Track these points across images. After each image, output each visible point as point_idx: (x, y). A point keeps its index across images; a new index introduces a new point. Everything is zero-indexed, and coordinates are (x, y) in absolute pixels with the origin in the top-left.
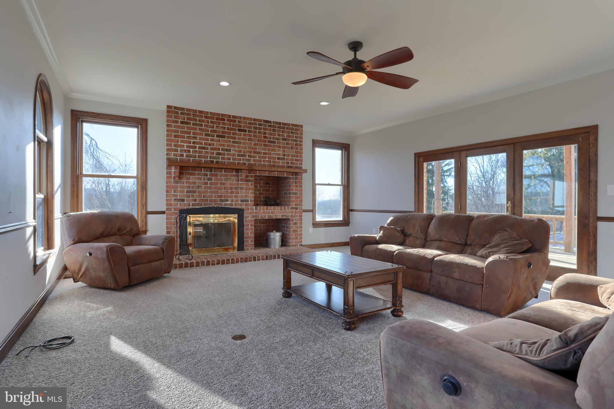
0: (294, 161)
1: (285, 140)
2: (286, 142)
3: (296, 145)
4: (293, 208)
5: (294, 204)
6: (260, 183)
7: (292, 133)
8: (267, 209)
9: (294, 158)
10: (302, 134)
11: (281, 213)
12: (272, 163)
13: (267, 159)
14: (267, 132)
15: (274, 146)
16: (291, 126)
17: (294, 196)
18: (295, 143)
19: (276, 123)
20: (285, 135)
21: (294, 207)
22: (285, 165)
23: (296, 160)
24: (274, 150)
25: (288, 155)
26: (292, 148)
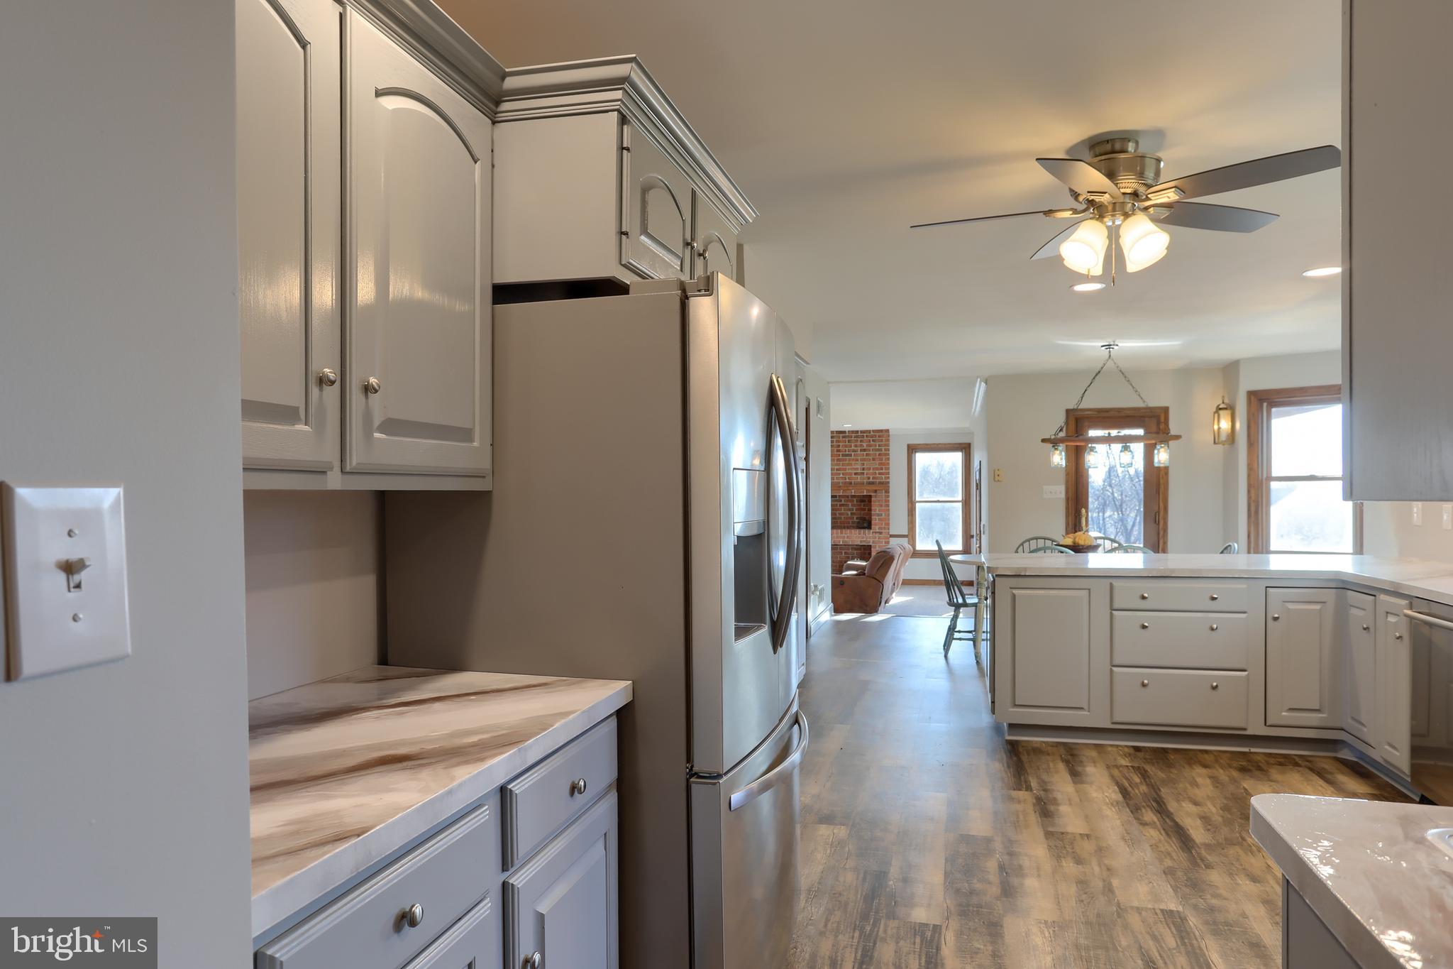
0: (878, 476)
1: (865, 450)
2: (865, 453)
3: (879, 455)
4: (876, 532)
5: (877, 527)
6: (853, 501)
7: (873, 441)
8: (842, 533)
9: (877, 472)
10: (888, 440)
11: (859, 537)
12: (847, 480)
13: (841, 476)
14: (841, 444)
15: (849, 460)
16: (872, 433)
17: (877, 518)
18: (878, 453)
19: (853, 432)
20: (865, 444)
21: (878, 531)
22: (865, 481)
23: (879, 474)
24: (848, 465)
25: (870, 469)
26: (874, 459)
